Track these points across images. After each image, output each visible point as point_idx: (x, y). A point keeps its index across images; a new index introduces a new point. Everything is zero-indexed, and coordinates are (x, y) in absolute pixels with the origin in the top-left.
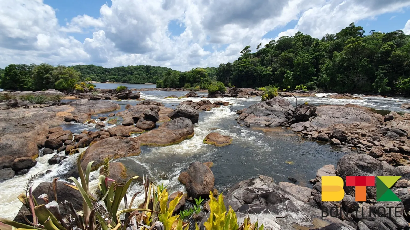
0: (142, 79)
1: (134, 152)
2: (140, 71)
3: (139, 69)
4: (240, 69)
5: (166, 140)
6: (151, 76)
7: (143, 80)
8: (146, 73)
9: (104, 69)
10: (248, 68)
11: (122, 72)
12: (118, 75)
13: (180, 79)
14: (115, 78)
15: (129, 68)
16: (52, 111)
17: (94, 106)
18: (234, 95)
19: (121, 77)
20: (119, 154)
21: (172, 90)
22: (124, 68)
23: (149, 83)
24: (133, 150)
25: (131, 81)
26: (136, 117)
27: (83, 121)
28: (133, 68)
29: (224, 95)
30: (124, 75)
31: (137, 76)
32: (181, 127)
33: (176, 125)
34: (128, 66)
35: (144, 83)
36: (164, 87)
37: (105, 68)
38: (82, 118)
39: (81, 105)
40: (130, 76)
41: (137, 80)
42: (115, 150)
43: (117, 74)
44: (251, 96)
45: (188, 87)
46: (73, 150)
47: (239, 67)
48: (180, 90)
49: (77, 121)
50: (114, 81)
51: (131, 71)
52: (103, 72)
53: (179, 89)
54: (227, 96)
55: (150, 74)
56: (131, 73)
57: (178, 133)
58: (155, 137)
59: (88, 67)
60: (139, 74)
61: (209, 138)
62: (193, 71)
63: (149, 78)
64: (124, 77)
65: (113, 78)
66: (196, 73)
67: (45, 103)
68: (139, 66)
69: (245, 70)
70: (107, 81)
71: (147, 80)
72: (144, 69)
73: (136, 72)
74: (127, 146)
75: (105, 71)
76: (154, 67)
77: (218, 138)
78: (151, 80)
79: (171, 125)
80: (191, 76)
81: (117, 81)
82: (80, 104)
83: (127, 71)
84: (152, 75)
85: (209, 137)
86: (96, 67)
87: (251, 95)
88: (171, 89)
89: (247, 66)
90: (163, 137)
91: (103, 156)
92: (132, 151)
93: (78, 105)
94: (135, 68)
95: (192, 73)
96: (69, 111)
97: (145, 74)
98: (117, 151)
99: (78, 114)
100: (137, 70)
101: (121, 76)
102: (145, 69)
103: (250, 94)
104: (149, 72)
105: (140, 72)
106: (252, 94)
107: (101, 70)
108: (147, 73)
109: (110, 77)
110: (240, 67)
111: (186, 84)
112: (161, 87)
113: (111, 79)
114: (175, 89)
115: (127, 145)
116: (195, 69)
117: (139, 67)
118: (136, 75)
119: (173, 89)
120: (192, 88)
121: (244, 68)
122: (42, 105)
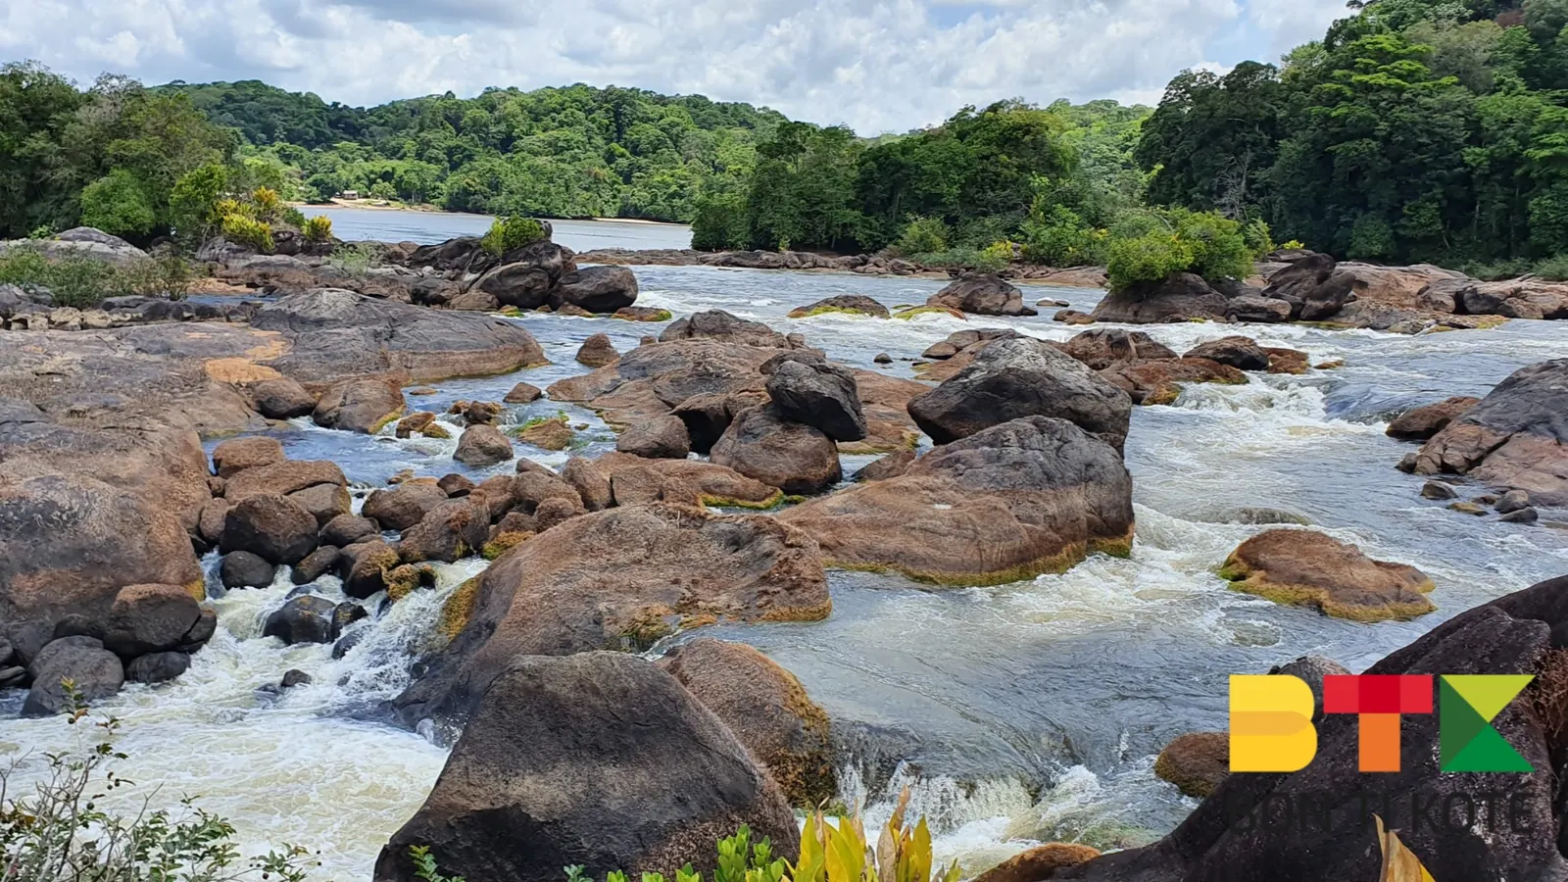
0: (575, 189)
1: (799, 601)
2: (562, 124)
3: (561, 117)
4: (1341, 110)
5: (972, 549)
6: (640, 168)
7: (586, 195)
8: (609, 140)
9: (326, 109)
10: (1409, 101)
11: (441, 134)
12: (419, 156)
13: (864, 185)
14: (400, 172)
15: (492, 108)
16: (166, 349)
17: (401, 330)
18: (1319, 304)
19: (434, 169)
20: (700, 603)
21: (815, 265)
22: (459, 105)
23: (623, 214)
24: (788, 584)
25: (501, 199)
26: (698, 406)
27: (369, 421)
28: (523, 107)
29: (1235, 302)
30: (456, 159)
31: (541, 161)
32: (1050, 478)
33: (1018, 465)
34: (489, 91)
35: (590, 218)
36: (752, 247)
37: (335, 104)
38: (355, 402)
39: (320, 322)
40: (500, 163)
41: (546, 193)
42: (676, 582)
43: (410, 145)
44: (1459, 319)
45: (929, 248)
46: (396, 572)
47: (1335, 98)
48: (870, 267)
49: (332, 414)
50: (393, 192)
51: (503, 127)
52: (317, 132)
53: (865, 262)
54: (1262, 310)
55: (636, 151)
56: (506, 144)
57: (1039, 515)
58: (891, 525)
59: (229, 98)
60: (556, 149)
61: (1257, 566)
62: (962, 127)
63: (627, 180)
64: (454, 167)
65: (387, 176)
66: (988, 142)
67: (109, 307)
68: (563, 91)
69: (1383, 125)
70: (342, 196)
71: (607, 195)
72: (591, 111)
73: (542, 136)
74: (743, 564)
75: (333, 124)
76: (662, 100)
77: (1337, 566)
78: (638, 195)
79: (979, 461)
80: (950, 163)
81: (408, 193)
82: (313, 314)
83: (478, 126)
84: (643, 161)
85: (1263, 557)
86: (280, 93)
87: (1461, 308)
88: (810, 255)
89: (1400, 90)
90: (944, 529)
91: (613, 607)
92: (784, 592)
93: (304, 321)
94: (531, 103)
95: (955, 143)
96: (259, 352)
97: (597, 148)
98: (688, 589)
99: (323, 375)
100: (547, 120)
101: (438, 161)
102: (599, 115)
103: (1451, 303)
104: (630, 134)
105: (566, 133)
106: (1470, 305)
107: (310, 116)
108: (614, 145)
109: (368, 166)
110: (1345, 99)
111: (916, 228)
112: (733, 247)
113: (372, 182)
114: (831, 261)
115: (740, 554)
116: (982, 116)
117: (558, 99)
118: (536, 154)
119: (821, 259)
120: (959, 251)
121: (1375, 105)
122: (94, 317)
